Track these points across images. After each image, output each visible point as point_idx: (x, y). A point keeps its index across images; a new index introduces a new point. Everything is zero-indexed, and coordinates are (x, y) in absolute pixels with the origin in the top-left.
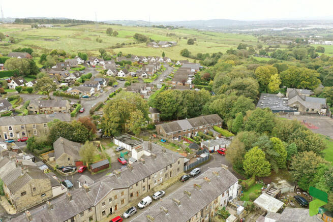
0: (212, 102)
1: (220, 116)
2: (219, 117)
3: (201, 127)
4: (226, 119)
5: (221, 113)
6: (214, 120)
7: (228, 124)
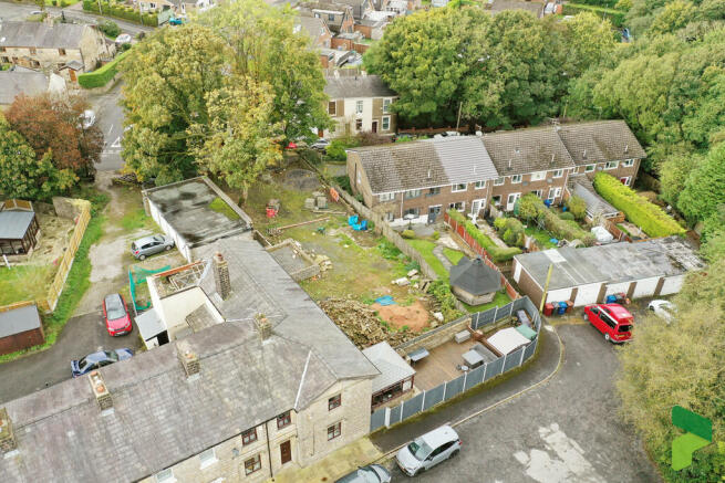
0: (613, 66)
1: (636, 130)
2: (628, 134)
3: (538, 176)
4: (660, 148)
5: (643, 120)
6: (603, 147)
7: (667, 172)
